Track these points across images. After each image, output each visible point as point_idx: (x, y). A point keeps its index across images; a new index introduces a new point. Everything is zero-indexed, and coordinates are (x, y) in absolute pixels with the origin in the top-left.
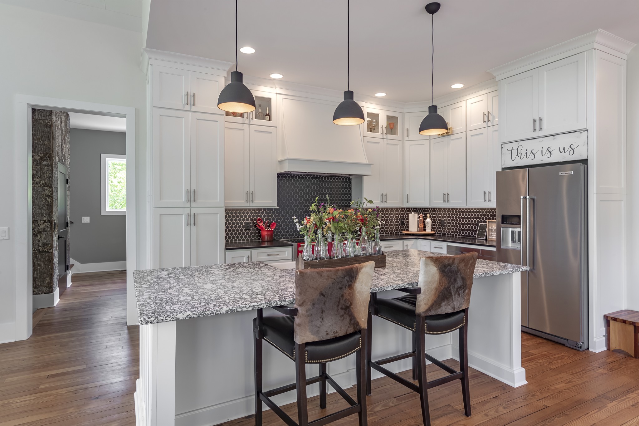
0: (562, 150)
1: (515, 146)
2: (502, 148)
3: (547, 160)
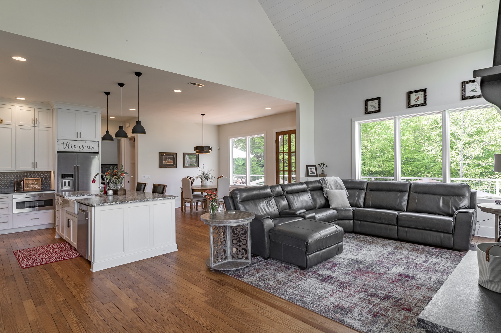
0: (88, 147)
1: (65, 142)
2: (57, 141)
3: (81, 150)
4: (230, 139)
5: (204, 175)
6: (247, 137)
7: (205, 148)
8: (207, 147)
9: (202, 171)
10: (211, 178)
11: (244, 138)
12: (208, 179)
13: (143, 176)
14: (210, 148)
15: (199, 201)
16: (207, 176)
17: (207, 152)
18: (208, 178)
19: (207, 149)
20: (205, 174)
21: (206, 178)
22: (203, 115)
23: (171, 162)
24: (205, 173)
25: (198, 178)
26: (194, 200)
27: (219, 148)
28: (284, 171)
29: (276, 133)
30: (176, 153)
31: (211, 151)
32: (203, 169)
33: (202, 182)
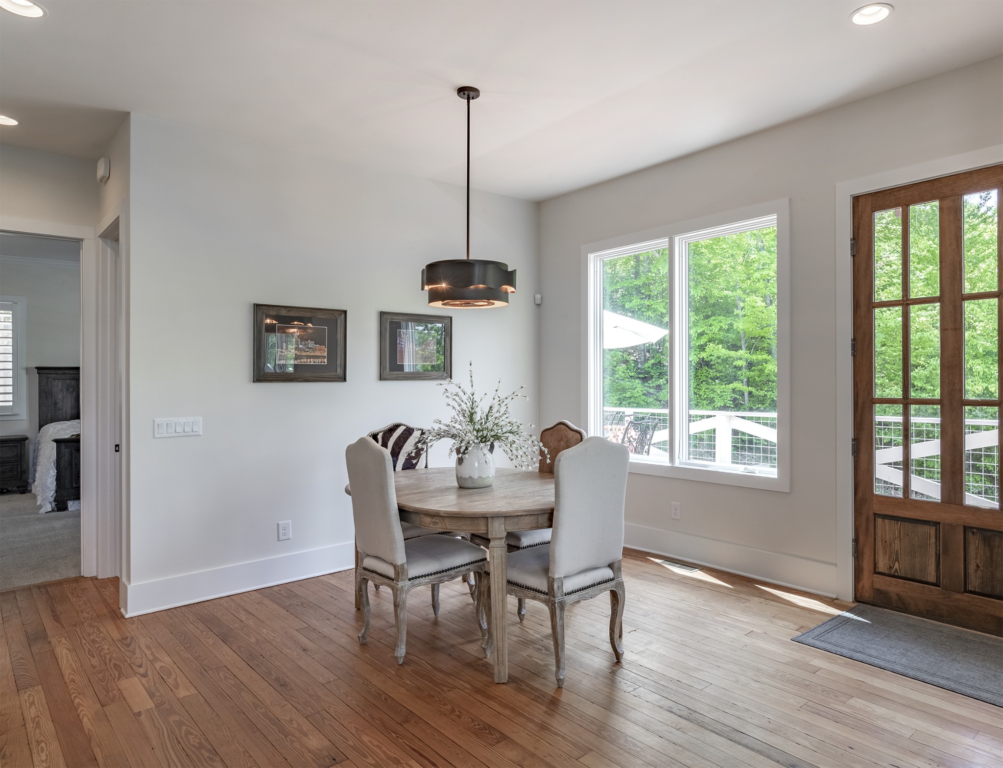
4: (591, 257)
5: (471, 420)
6: (677, 239)
7: (477, 271)
8: (490, 266)
9: (464, 398)
10: (511, 437)
11: (663, 242)
12: (496, 444)
13: (158, 421)
14: (509, 277)
15: (446, 574)
16: (490, 425)
17: (492, 294)
18: (497, 437)
19: (491, 272)
20: (477, 417)
21: (484, 439)
22: (467, 92)
23: (317, 353)
24: (478, 410)
25: (440, 435)
26: (412, 573)
27: (538, 296)
28: (906, 402)
29: (856, 199)
30: (345, 312)
31: (510, 289)
32: (469, 391)
33: (460, 461)
